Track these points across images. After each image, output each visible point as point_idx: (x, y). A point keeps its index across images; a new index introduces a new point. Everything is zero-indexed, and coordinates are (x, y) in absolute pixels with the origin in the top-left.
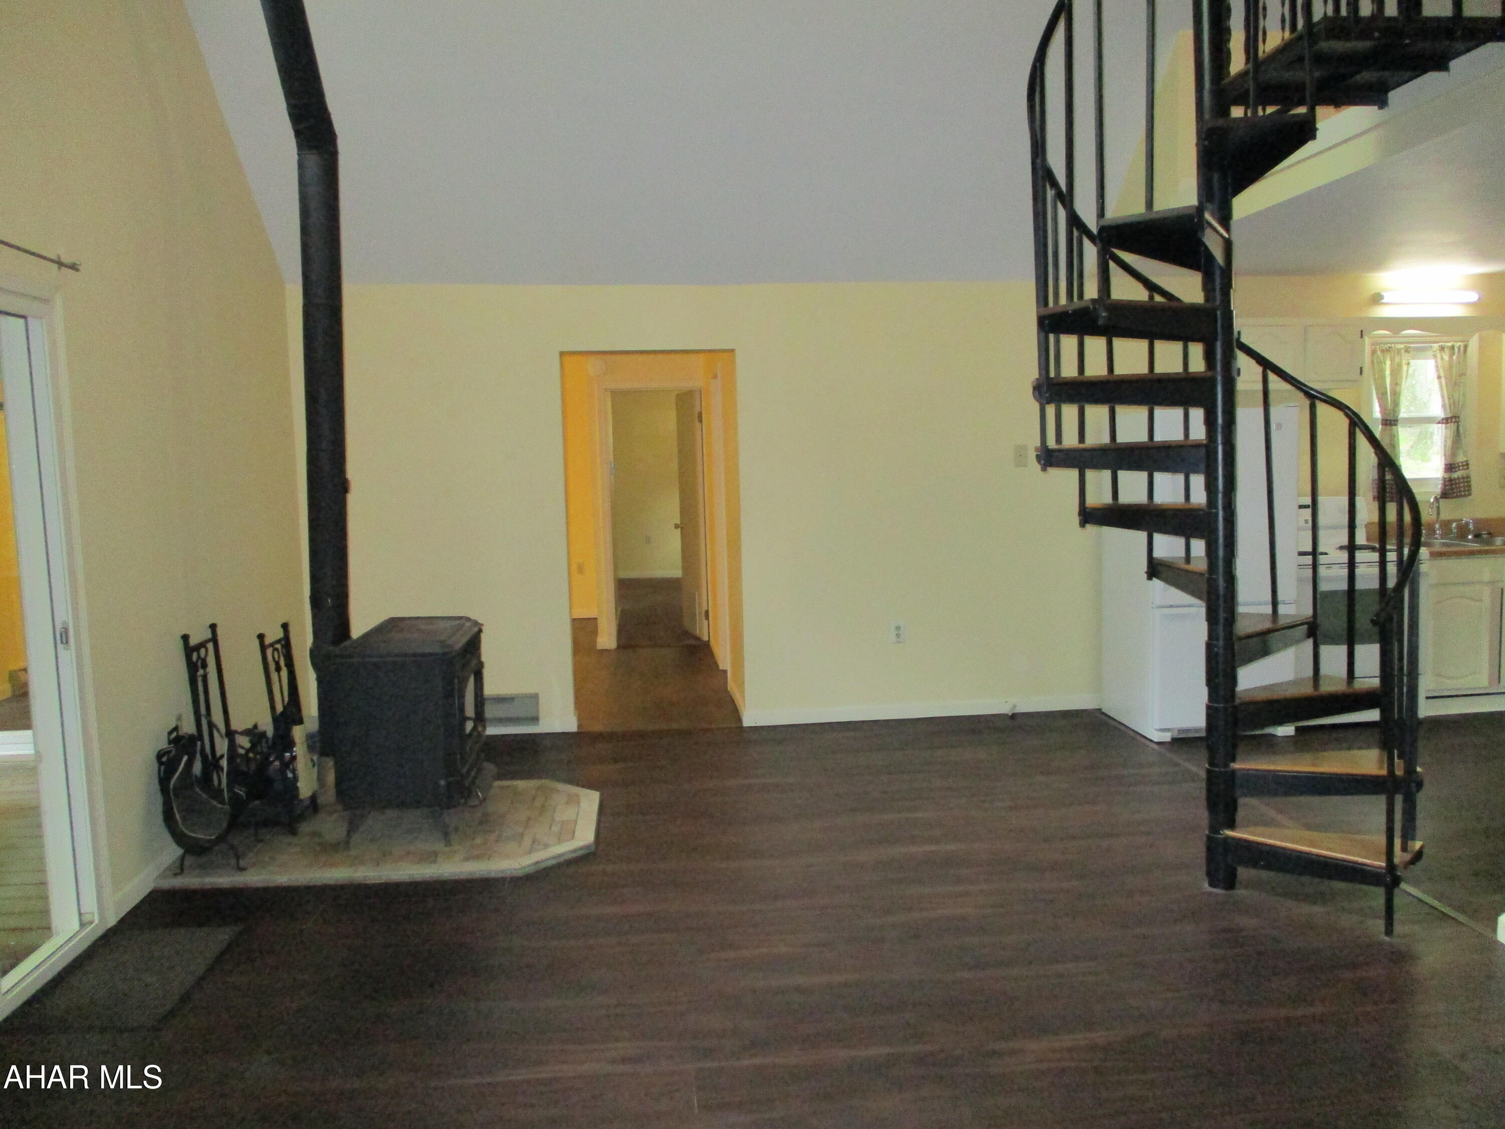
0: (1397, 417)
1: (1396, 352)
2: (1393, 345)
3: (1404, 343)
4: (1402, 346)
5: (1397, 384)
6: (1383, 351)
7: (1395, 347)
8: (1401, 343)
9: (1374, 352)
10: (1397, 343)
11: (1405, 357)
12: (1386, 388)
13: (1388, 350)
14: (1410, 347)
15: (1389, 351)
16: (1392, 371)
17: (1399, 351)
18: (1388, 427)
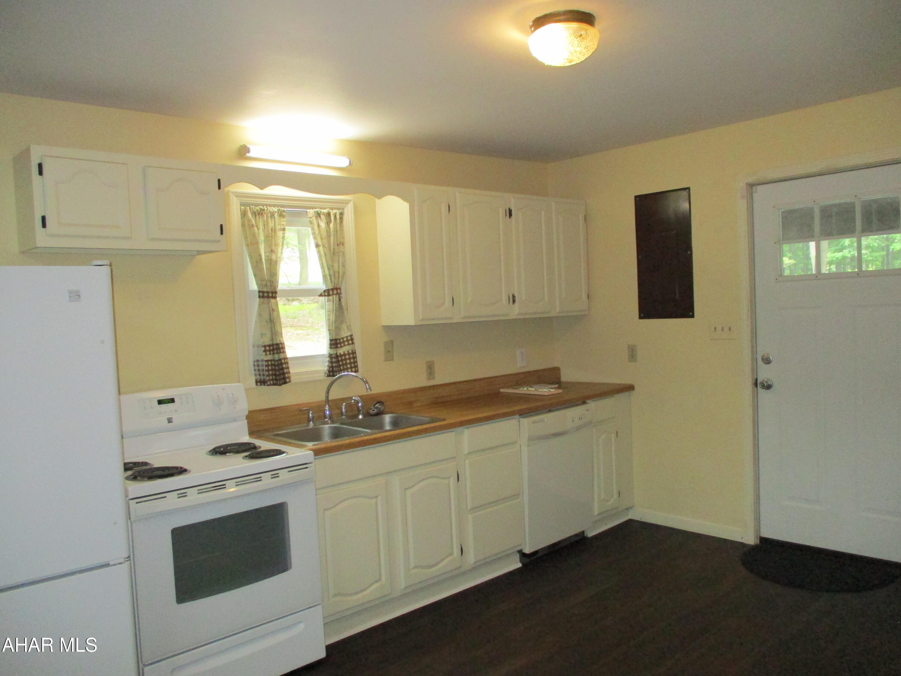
0: (275, 287)
1: (269, 215)
2: (265, 207)
3: (278, 206)
4: (276, 209)
5: (272, 251)
6: (254, 214)
7: (267, 209)
8: (274, 206)
9: (244, 214)
10: (270, 206)
11: (281, 222)
12: (260, 255)
13: (260, 213)
14: (284, 211)
15: (262, 214)
16: (267, 237)
17: (272, 215)
18: (266, 300)
